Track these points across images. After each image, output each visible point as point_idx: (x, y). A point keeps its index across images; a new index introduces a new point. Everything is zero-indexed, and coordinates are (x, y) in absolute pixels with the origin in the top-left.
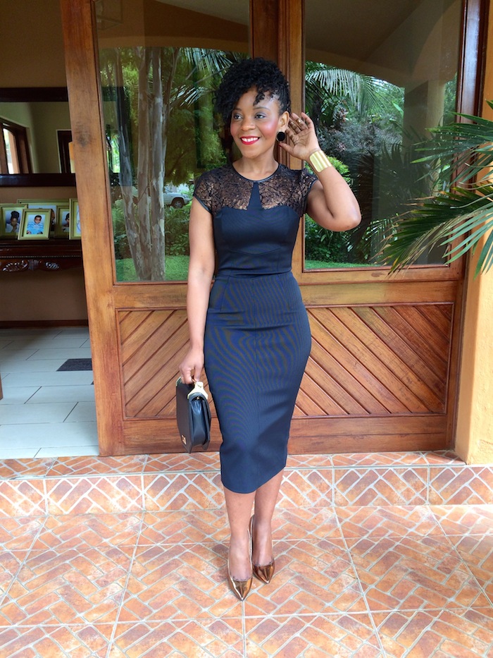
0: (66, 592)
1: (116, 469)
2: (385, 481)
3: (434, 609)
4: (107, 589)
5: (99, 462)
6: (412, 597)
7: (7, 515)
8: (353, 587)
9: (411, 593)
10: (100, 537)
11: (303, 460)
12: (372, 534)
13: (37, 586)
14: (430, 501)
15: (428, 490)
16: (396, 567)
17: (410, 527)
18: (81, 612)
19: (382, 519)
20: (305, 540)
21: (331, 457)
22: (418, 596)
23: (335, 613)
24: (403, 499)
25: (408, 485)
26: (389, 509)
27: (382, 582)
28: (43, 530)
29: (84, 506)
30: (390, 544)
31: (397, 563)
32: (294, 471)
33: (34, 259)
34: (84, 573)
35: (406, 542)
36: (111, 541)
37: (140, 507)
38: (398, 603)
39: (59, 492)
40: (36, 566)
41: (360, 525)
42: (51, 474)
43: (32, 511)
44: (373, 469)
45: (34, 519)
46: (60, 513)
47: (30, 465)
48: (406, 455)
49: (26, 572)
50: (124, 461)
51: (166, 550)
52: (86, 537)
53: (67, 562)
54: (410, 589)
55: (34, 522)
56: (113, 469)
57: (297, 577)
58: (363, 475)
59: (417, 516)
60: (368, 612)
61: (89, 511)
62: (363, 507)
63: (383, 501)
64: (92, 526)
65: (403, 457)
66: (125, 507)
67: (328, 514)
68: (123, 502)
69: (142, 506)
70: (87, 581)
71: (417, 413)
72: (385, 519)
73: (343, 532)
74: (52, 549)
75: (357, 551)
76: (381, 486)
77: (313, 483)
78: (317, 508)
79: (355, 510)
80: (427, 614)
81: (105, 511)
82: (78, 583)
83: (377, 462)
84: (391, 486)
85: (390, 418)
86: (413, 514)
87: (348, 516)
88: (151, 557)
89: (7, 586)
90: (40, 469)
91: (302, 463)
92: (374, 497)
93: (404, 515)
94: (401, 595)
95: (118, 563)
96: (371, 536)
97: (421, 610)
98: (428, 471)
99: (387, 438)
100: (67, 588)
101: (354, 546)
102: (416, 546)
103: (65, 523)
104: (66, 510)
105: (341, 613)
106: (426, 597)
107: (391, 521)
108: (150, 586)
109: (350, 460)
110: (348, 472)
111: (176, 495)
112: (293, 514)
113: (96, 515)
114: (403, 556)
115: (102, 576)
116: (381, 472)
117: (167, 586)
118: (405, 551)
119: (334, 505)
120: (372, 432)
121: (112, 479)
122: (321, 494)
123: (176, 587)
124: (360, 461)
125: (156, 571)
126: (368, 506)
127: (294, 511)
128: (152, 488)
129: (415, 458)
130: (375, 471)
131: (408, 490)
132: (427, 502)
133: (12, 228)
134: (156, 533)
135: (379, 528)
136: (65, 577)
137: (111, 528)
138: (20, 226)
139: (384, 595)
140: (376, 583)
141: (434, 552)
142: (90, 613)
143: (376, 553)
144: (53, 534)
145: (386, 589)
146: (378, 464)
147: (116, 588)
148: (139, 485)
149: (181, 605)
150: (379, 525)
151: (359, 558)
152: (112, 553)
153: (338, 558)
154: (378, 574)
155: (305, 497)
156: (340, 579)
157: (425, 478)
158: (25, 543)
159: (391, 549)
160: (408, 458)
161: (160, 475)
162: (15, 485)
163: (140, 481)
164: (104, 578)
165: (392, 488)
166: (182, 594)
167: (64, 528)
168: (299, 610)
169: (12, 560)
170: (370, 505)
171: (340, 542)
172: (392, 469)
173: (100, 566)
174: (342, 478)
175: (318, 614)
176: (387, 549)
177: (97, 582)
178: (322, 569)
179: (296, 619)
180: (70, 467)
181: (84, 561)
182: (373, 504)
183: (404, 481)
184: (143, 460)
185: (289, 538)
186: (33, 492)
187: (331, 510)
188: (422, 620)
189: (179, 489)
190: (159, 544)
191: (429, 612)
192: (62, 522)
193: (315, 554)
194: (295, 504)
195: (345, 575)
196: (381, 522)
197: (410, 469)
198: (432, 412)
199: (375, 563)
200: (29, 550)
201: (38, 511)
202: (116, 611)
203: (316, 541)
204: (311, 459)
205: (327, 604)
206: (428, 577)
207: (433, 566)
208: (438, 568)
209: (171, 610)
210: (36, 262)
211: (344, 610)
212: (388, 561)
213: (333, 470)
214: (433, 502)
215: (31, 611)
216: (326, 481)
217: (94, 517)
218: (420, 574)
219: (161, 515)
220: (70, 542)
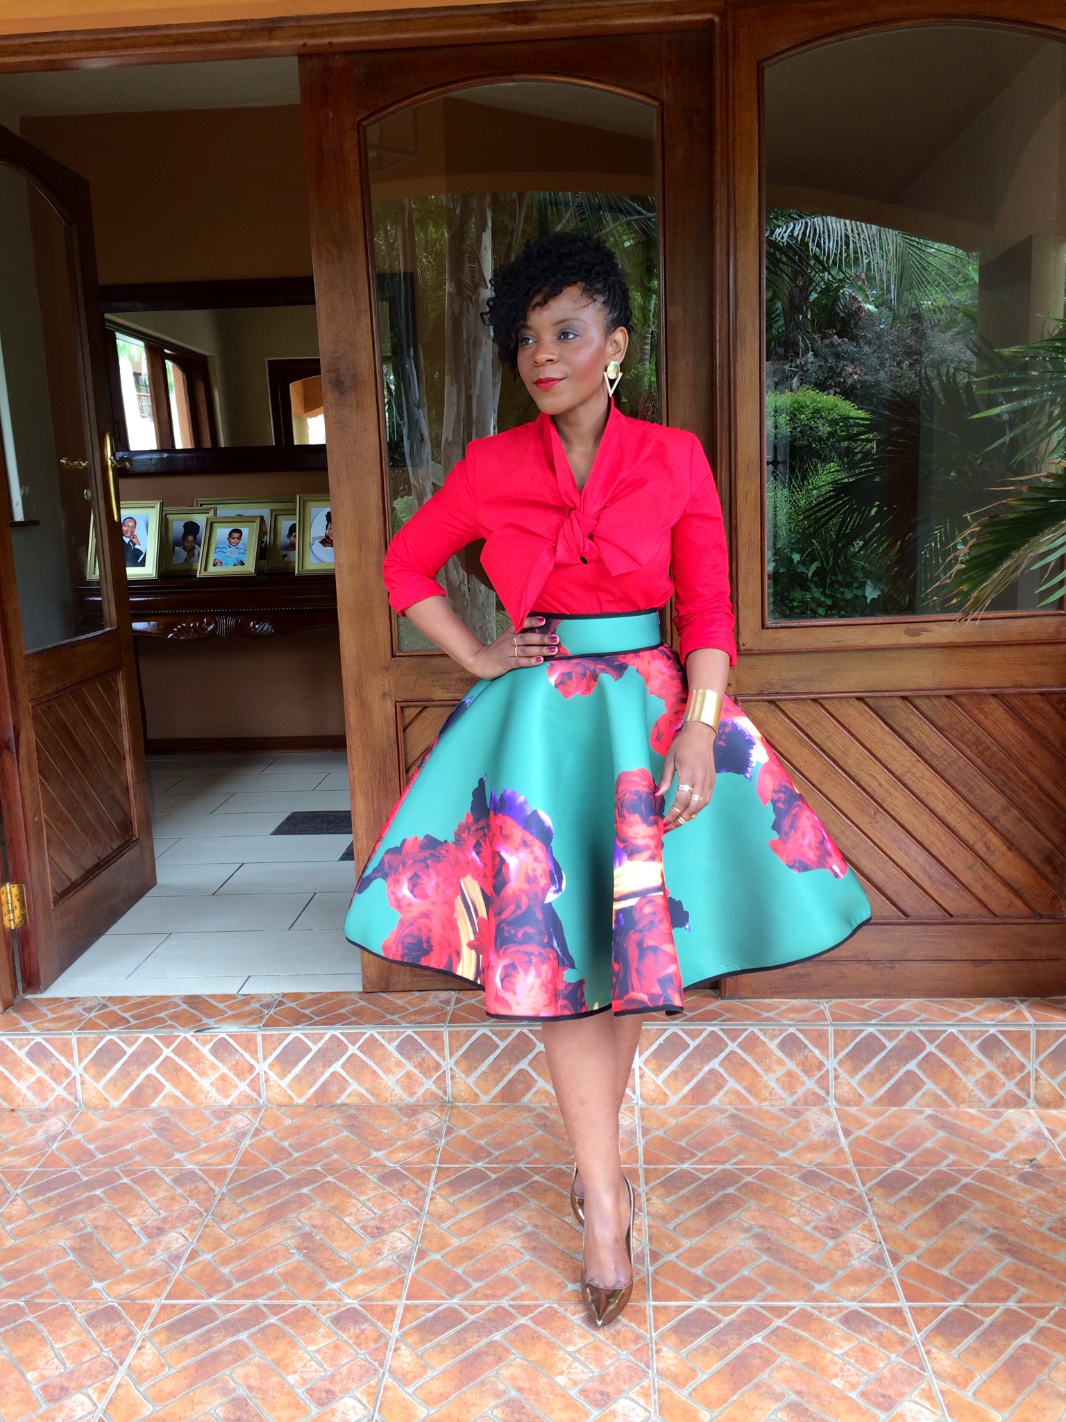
0: (306, 1244)
1: (395, 1017)
2: (940, 1055)
3: (1038, 1305)
4: (384, 1242)
5: (362, 1003)
6: (994, 1281)
7: (188, 1102)
8: (871, 1258)
9: (993, 1273)
10: (366, 1149)
11: (768, 1008)
12: (912, 1160)
13: (250, 1231)
14: (1037, 1100)
15: (1033, 1076)
16: (961, 1223)
17: (994, 1151)
18: (335, 1280)
19: (934, 1134)
20: (773, 1168)
21: (825, 1005)
22: (1005, 1279)
23: (835, 1304)
24: (980, 1094)
25: (990, 1066)
26: (950, 1114)
27: (931, 1251)
28: (257, 1132)
29: (334, 1089)
30: (951, 1181)
31: (963, 1217)
32: (751, 1029)
33: (227, 614)
34: (339, 1211)
35: (985, 1177)
36: (388, 1155)
37: (441, 1094)
38: (964, 1290)
39: (286, 1060)
40: (247, 1197)
41: (888, 1143)
42: (272, 1023)
43: (234, 1095)
44: (915, 1030)
45: (238, 1111)
46: (287, 1100)
47: (231, 1007)
48: (984, 1005)
49: (227, 1207)
50: (409, 1003)
51: (494, 1176)
52: (339, 1147)
53: (305, 1190)
54: (989, 1265)
55: (238, 1116)
56: (389, 1017)
57: (756, 1236)
58: (895, 1042)
59: (1009, 1129)
60: (903, 1304)
61: (343, 1098)
62: (894, 1109)
63: (937, 1097)
64: (351, 1128)
65: (978, 1008)
66: (412, 1094)
67: (822, 1121)
68: (409, 1082)
69: (445, 1093)
70: (344, 1226)
71: (1007, 917)
72: (941, 1134)
73: (853, 1156)
74: (275, 1167)
75: (880, 1191)
76: (931, 1064)
77: (790, 1056)
78: (799, 1107)
79: (878, 1114)
80: (1024, 1312)
81: (373, 1100)
82: (327, 1229)
83: (923, 1016)
84: (953, 1067)
85: (951, 927)
86: (1001, 1126)
87: (862, 1125)
88: (465, 1187)
89: (193, 1230)
90: (250, 1014)
91: (765, 1015)
92: (917, 1088)
93: (982, 1127)
94: (972, 1277)
95: (402, 1196)
96: (911, 1163)
97: (1011, 1304)
98: (1033, 1037)
99: (944, 970)
100: (307, 1236)
101: (874, 1182)
102: (1006, 1186)
103: (297, 1121)
104: (300, 1096)
105: (845, 1303)
106: (1023, 1281)
107: (954, 1138)
108: (464, 1240)
109: (866, 1011)
110: (863, 1035)
111: (512, 1073)
112: (747, 1117)
113: (358, 1108)
114: (978, 1204)
115: (372, 1219)
116: (932, 1036)
117: (498, 1240)
118: (982, 1195)
119: (835, 1103)
120: (913, 955)
121: (388, 1037)
122: (805, 1079)
123: (517, 1244)
124: (886, 1014)
125: (476, 1213)
126: (906, 1107)
127: (750, 1111)
128: (465, 1055)
129: (1004, 1009)
130: (919, 1035)
131: (990, 1076)
132: (1031, 1102)
133: (185, 554)
134: (473, 1144)
135: (927, 1150)
136: (304, 1218)
137: (385, 1131)
138: (201, 550)
139: (936, 1275)
140: (919, 1252)
141: (1042, 1199)
142: (351, 1284)
143: (920, 1195)
144: (276, 1140)
145: (939, 1264)
146: (926, 1020)
147: (399, 1240)
148: (440, 1051)
149: (527, 1276)
150: (928, 1144)
151: (885, 1205)
152: (390, 1177)
153: (842, 1203)
154: (923, 1236)
155: (773, 1085)
156: (846, 1242)
157: (1025, 1051)
158: (224, 1154)
159: (952, 1191)
160: (988, 1009)
161: (481, 1031)
162: (204, 1043)
163: (443, 1042)
164: (376, 1223)
165: (957, 1070)
166: (528, 1257)
167: (297, 1130)
168: (760, 1295)
169: (201, 1185)
170: (910, 1105)
171: (845, 1174)
172: (954, 1030)
173: (369, 1200)
174: (850, 1048)
175: (798, 1304)
176: (944, 1189)
177: (364, 1228)
178: (808, 1223)
179: (755, 1311)
180: (307, 1011)
181: (337, 1190)
182: (917, 1103)
183: (981, 1057)
184: (447, 1002)
185: (741, 1162)
186: (237, 1057)
187: (828, 1112)
188: (1013, 1324)
189: (518, 1060)
190: (479, 1165)
191: (1029, 1309)
192: (292, 1117)
193: (793, 1193)
194: (752, 1099)
195: (854, 1235)
196: (934, 1139)
197: (992, 1031)
198: (1040, 916)
199: (916, 1215)
200: (232, 1166)
201: (247, 1096)
202: (402, 1281)
203: (795, 1169)
204: (784, 1007)
205: (818, 1287)
206: (1028, 1245)
207: (1041, 1224)
208: (1050, 1229)
209: (507, 1283)
210: (231, 621)
211: (853, 1299)
212: (944, 1213)
213: (831, 1030)
214: (1043, 1103)
215: (242, 1275)
216: (817, 1052)
217: (353, 1111)
218: (1012, 1238)
219: (482, 1111)
220: (309, 1155)
